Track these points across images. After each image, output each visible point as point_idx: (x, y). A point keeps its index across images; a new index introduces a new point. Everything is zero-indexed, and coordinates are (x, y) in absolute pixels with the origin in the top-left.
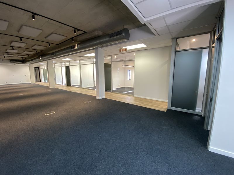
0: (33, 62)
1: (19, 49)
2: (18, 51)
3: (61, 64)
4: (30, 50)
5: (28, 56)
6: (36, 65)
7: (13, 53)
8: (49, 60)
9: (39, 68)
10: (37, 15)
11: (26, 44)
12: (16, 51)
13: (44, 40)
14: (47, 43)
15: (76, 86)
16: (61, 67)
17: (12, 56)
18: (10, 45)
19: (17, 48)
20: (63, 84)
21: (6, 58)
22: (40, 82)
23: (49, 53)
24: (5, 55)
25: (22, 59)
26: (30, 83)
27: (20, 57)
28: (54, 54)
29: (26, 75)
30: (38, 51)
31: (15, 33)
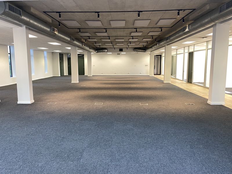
0: (152, 49)
1: (138, 37)
2: (137, 39)
3: (184, 48)
4: (148, 37)
5: (147, 43)
6: (157, 52)
7: (135, 42)
8: (167, 45)
9: (161, 56)
10: (142, 11)
11: (142, 33)
12: (136, 40)
13: (155, 26)
14: (160, 28)
15: (198, 84)
16: (184, 54)
17: (134, 44)
18: (130, 36)
19: (136, 37)
20: (183, 79)
21: (130, 47)
22: (160, 74)
23: (167, 36)
24: (129, 44)
25: (142, 46)
26: (149, 76)
27: (141, 45)
28: (168, 39)
29: (146, 65)
30: (154, 37)
31: (131, 26)
